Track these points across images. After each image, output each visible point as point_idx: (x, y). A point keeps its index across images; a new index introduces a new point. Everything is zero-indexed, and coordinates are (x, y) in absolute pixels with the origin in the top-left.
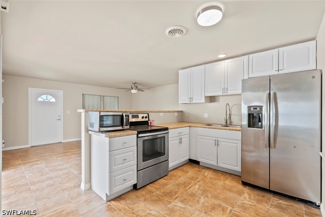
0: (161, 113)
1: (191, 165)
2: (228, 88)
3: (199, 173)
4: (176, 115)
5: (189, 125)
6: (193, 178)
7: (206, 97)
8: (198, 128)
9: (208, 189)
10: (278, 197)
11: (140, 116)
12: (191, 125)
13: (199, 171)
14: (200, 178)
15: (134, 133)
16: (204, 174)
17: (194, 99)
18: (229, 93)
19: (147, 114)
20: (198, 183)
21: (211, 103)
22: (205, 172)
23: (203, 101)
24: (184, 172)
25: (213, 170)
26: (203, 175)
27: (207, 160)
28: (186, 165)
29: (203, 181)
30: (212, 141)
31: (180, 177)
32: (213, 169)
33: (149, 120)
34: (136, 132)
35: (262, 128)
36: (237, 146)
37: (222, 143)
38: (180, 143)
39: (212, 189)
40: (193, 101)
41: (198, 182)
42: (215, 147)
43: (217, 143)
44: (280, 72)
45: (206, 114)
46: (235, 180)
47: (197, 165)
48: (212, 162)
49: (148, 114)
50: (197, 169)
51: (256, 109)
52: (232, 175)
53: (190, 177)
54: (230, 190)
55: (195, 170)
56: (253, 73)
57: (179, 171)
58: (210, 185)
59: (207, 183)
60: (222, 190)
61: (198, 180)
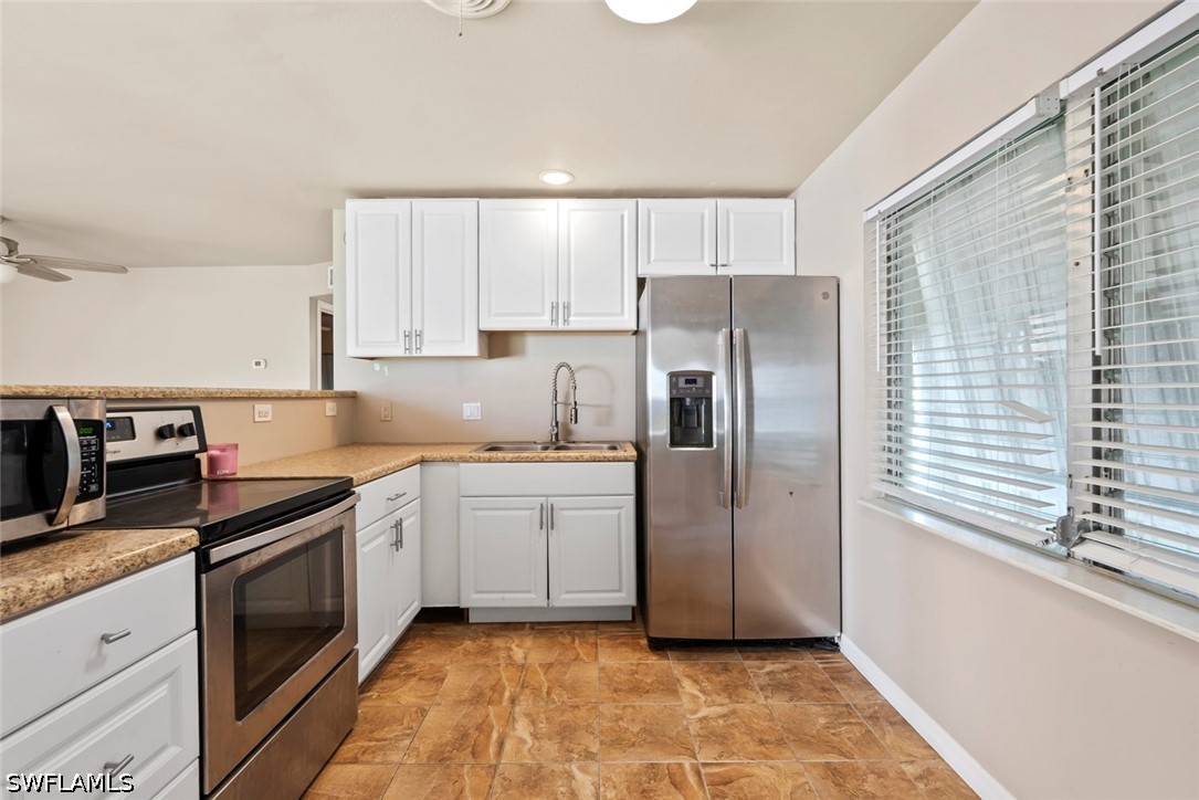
0: (260, 407)
1: (431, 636)
2: (569, 304)
3: (489, 661)
4: (331, 414)
5: (415, 455)
6: (481, 694)
7: (482, 333)
8: (462, 465)
9: (568, 716)
10: (753, 655)
11: (146, 423)
12: (428, 454)
13: (484, 652)
14: (509, 680)
15: (177, 546)
16: (510, 657)
17: (426, 338)
18: (576, 323)
19: (190, 412)
20: (517, 709)
21: (491, 361)
22: (510, 649)
23: (471, 347)
24: (420, 679)
25: (532, 629)
26: (511, 663)
27: (506, 596)
28: (410, 644)
29: (527, 691)
30: (528, 513)
31: (423, 712)
32: (525, 623)
33: (203, 447)
34: (191, 536)
35: (709, 443)
36: (619, 515)
37: (566, 513)
38: (396, 544)
39: (583, 712)
40: (423, 348)
41: (513, 701)
42: (540, 534)
43: (547, 519)
44: (721, 271)
45: (473, 404)
46: (623, 644)
47: (459, 628)
48: (525, 597)
49: (197, 411)
50: (468, 644)
51: (694, 381)
52: (601, 627)
53: (466, 694)
54: (637, 689)
55: (467, 653)
56: (649, 262)
57: (396, 681)
58: (565, 698)
59: (548, 693)
60: (615, 700)
61: (507, 694)
